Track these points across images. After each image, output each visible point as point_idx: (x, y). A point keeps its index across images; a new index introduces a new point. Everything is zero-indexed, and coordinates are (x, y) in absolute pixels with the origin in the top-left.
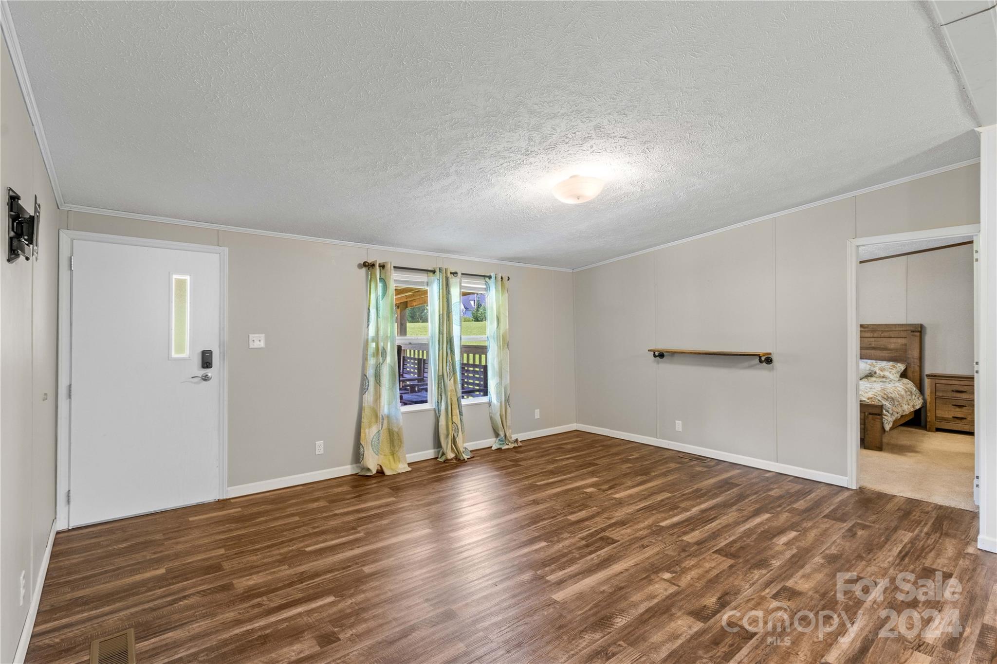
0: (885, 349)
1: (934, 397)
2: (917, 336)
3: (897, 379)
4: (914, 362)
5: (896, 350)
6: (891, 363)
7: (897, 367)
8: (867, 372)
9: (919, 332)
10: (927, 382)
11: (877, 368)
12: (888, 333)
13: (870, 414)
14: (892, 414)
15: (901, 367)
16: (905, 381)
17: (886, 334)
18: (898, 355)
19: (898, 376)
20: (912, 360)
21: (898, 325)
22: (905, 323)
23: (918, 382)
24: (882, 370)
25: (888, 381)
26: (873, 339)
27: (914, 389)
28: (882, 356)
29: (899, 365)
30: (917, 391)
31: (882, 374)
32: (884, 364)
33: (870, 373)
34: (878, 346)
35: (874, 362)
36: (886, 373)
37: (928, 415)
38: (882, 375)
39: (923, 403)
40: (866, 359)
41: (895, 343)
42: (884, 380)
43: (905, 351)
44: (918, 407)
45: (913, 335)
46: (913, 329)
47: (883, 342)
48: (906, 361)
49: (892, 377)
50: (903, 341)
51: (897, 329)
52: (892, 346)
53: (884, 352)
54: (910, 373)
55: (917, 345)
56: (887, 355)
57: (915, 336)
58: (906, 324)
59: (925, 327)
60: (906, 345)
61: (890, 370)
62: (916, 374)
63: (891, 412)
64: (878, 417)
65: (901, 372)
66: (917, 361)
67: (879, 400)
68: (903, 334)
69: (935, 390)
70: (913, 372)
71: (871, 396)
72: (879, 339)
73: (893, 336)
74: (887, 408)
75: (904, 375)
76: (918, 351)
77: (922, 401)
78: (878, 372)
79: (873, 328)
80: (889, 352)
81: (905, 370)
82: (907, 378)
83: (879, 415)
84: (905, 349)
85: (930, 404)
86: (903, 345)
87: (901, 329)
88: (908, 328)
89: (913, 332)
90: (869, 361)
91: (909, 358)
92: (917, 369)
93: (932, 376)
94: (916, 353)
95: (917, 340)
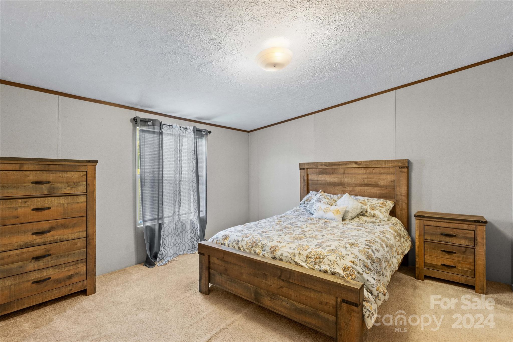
0: (377, 186)
1: (422, 240)
2: (405, 172)
3: (386, 219)
4: (402, 199)
5: (386, 187)
6: (381, 201)
7: (387, 204)
8: (359, 211)
9: (406, 167)
10: (415, 223)
11: (368, 206)
12: (379, 169)
13: (344, 301)
14: (377, 297)
15: (390, 204)
16: (394, 220)
17: (377, 171)
18: (388, 192)
19: (387, 214)
20: (400, 197)
21: (387, 160)
22: (393, 158)
23: (405, 220)
24: (373, 208)
25: (378, 221)
26: (365, 176)
27: (403, 229)
28: (373, 193)
29: (389, 202)
30: (406, 232)
31: (372, 212)
32: (375, 201)
33: (362, 212)
34: (370, 183)
35: (366, 199)
36: (377, 212)
37: (417, 260)
38: (372, 214)
39: (411, 246)
40: (360, 196)
41: (385, 179)
42: (374, 220)
43: (394, 188)
44: (406, 252)
45: (401, 171)
46: (400, 165)
47: (374, 179)
48: (394, 198)
49: (381, 216)
50: (391, 177)
51: (387, 165)
52: (382, 183)
53: (376, 188)
54: (398, 212)
55: (404, 182)
56: (378, 192)
57: (403, 172)
58: (395, 160)
59: (412, 163)
60: (394, 181)
61: (380, 208)
62: (403, 212)
63: (375, 293)
64: (355, 308)
65: (390, 210)
66: (404, 198)
67: (359, 273)
68: (392, 170)
69: (423, 233)
70: (401, 210)
71: (349, 264)
72: (371, 176)
73: (382, 172)
74: (370, 287)
75: (393, 213)
76: (406, 188)
77: (410, 243)
78: (369, 210)
79: (366, 165)
80: (379, 188)
81: (394, 208)
82: (395, 217)
83: (356, 305)
84: (393, 186)
85: (418, 248)
86: (391, 181)
87: (390, 165)
88: (396, 164)
89: (401, 167)
90: (362, 199)
91: (397, 195)
92: (405, 206)
93: (420, 216)
94: (403, 191)
95: (405, 175)
